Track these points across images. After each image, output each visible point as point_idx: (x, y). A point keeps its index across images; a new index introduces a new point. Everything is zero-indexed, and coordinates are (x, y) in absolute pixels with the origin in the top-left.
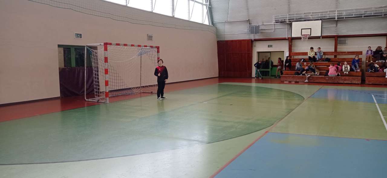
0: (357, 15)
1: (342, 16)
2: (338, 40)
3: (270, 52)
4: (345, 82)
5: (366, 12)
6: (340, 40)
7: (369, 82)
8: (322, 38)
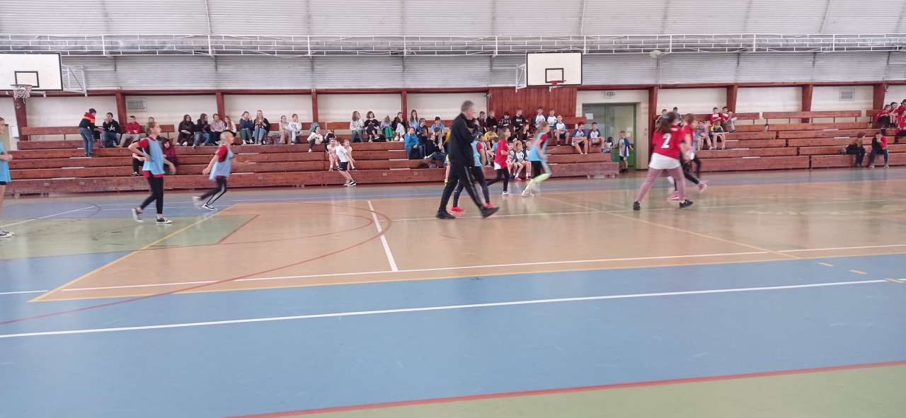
0: (148, 48)
1: (117, 48)
2: (127, 101)
5: (165, 43)
6: (132, 100)
8: (88, 95)
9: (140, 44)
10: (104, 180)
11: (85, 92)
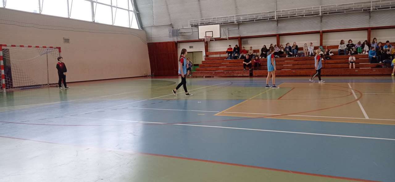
0: (251, 19)
1: (240, 20)
2: (242, 40)
3: (192, 52)
4: (239, 75)
5: (257, 16)
6: (244, 40)
7: (255, 74)
8: (229, 39)
9: (248, 18)
10: (233, 72)
11: (228, 38)
